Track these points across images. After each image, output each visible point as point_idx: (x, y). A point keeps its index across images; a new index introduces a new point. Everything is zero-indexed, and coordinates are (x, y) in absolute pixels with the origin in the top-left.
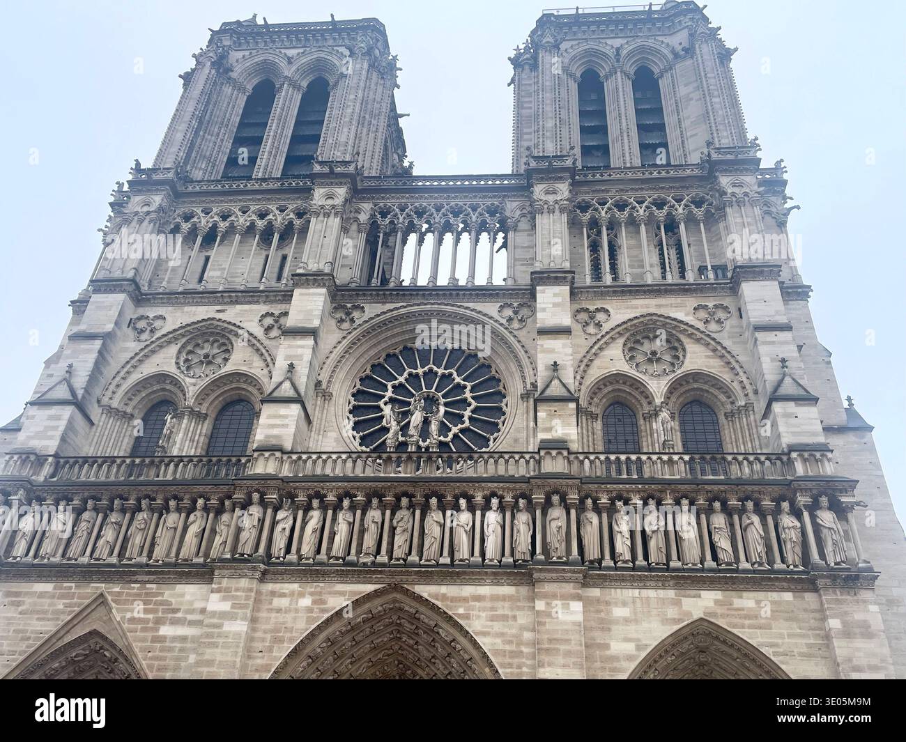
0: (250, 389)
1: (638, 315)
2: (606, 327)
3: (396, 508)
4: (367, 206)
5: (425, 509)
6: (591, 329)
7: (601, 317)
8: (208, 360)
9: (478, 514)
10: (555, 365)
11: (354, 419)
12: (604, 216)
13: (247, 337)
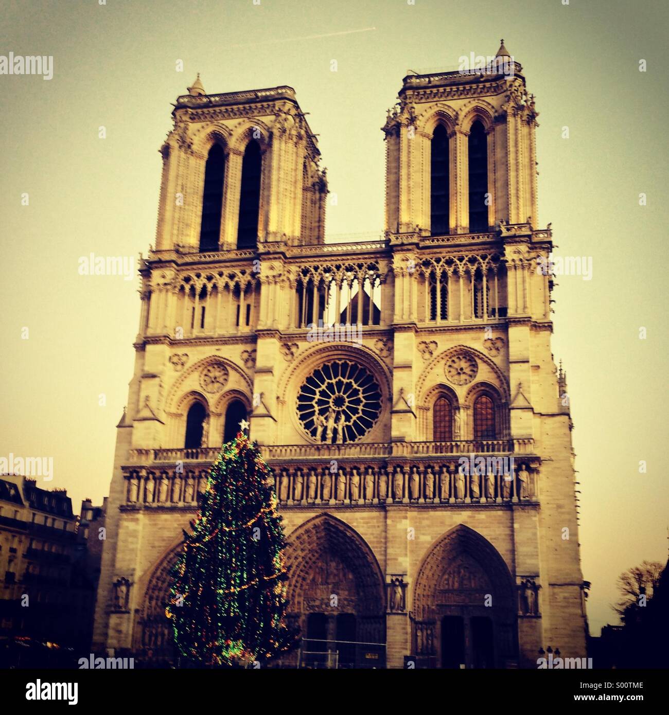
0: (242, 397)
1: (454, 346)
2: (435, 354)
4: (294, 268)
6: (427, 356)
7: (432, 347)
9: (362, 477)
10: (402, 389)
11: (299, 413)
12: (439, 273)
13: (236, 368)
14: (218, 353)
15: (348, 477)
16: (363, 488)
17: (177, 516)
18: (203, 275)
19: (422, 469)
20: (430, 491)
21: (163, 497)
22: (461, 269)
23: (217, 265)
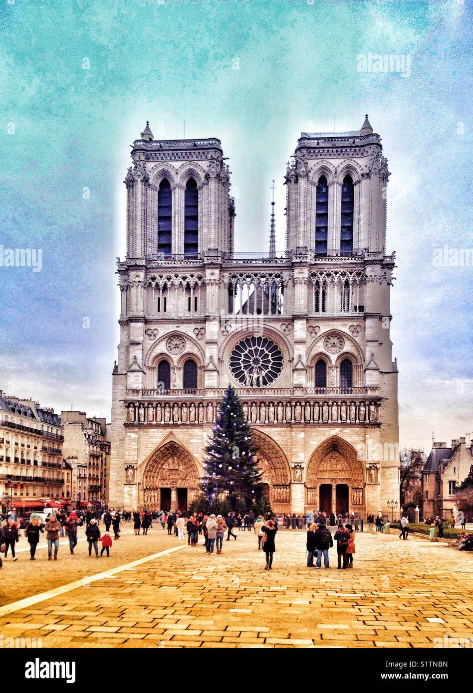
0: (194, 357)
1: (330, 329)
2: (319, 334)
3: (252, 406)
4: (226, 274)
5: (260, 406)
6: (313, 335)
7: (317, 329)
8: (176, 346)
9: (276, 408)
10: (300, 356)
11: (231, 368)
12: (321, 281)
13: (190, 339)
14: (178, 329)
15: (267, 408)
16: (276, 414)
17: (161, 430)
18: (164, 276)
19: (312, 403)
20: (316, 417)
21: (150, 418)
22: (336, 280)
23: (174, 270)
